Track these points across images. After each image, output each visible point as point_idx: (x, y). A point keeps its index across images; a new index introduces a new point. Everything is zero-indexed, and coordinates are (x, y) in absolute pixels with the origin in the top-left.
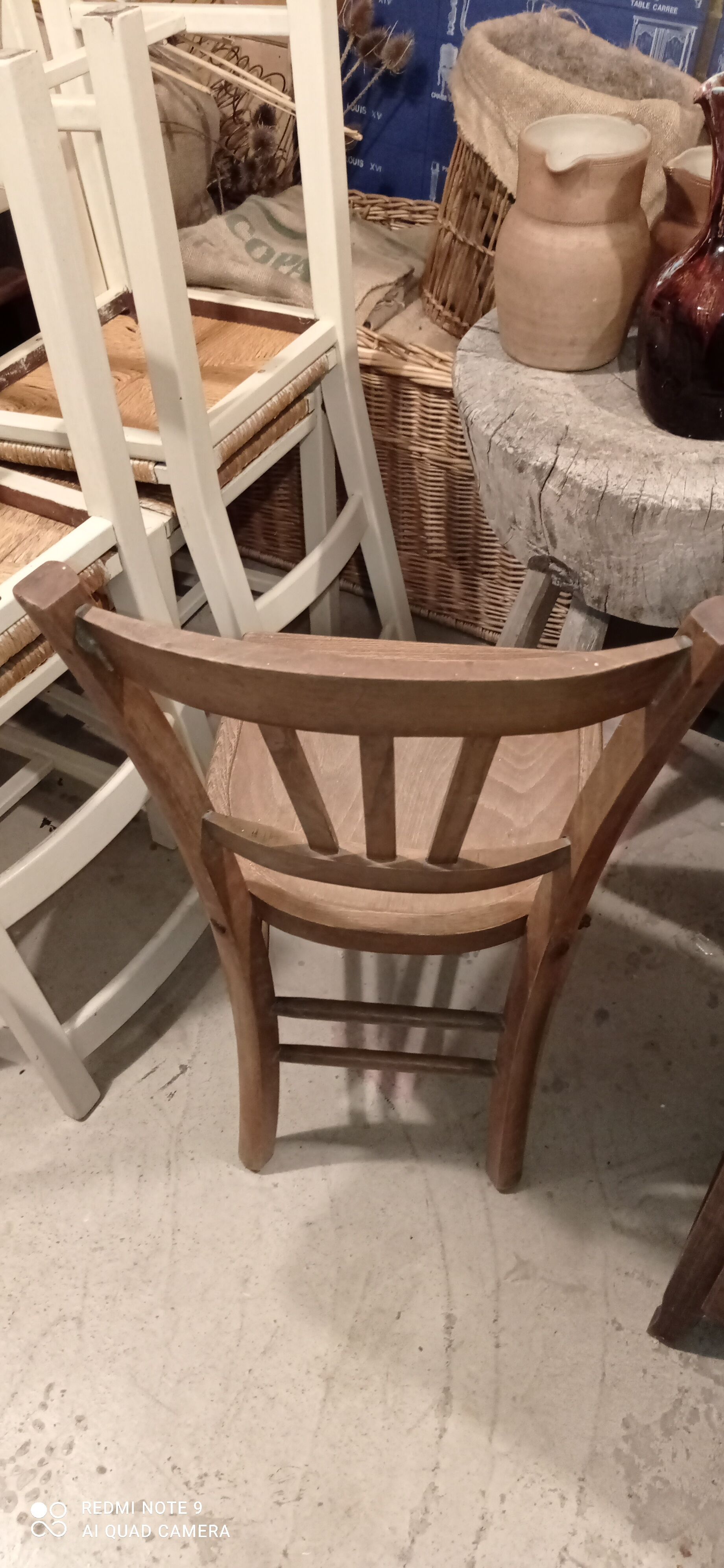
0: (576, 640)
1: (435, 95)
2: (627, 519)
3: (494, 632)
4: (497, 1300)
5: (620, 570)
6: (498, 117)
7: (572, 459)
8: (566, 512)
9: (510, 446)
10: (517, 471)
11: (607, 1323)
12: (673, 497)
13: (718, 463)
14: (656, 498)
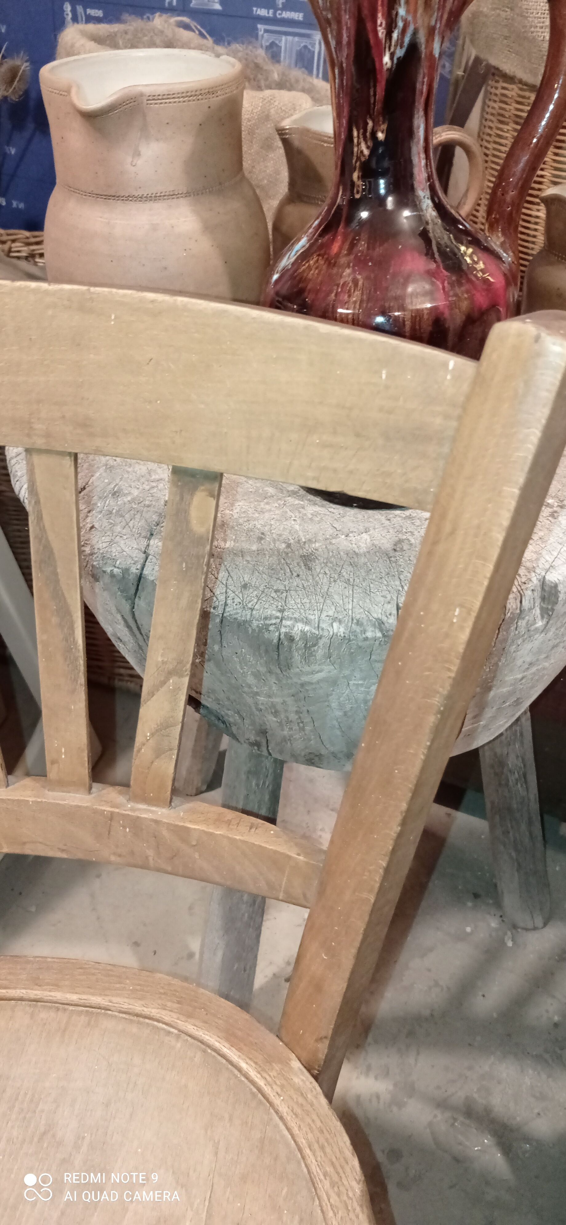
0: (243, 777)
5: (275, 714)
12: (335, 619)
13: (402, 550)
14: (307, 622)
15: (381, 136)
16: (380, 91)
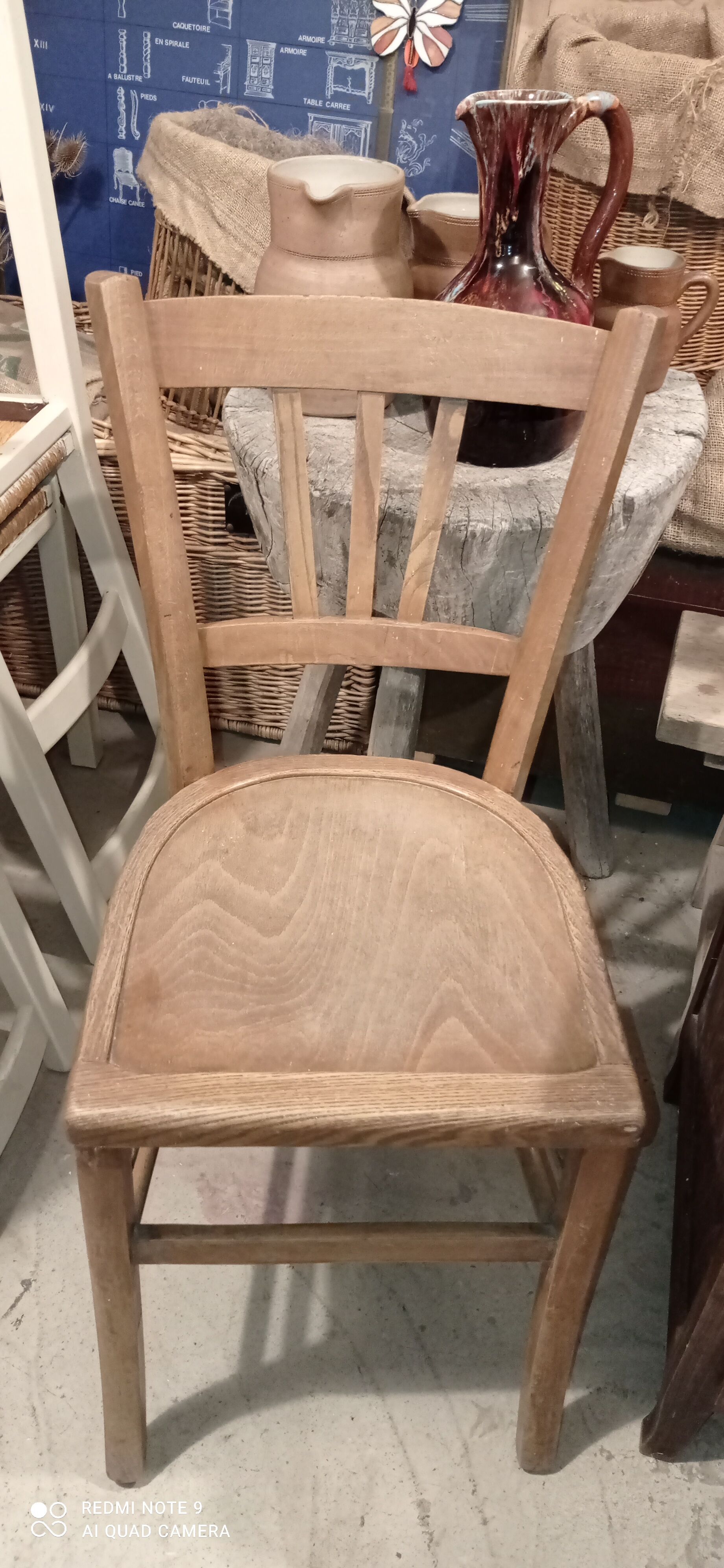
0: (397, 701)
1: (113, 200)
2: (455, 549)
3: (271, 727)
4: (470, 1466)
5: (447, 611)
6: (202, 198)
7: (386, 495)
8: (386, 553)
9: (316, 490)
10: (325, 515)
11: (595, 1455)
12: (502, 520)
13: (533, 484)
14: (485, 522)
15: (514, 218)
16: (516, 190)
